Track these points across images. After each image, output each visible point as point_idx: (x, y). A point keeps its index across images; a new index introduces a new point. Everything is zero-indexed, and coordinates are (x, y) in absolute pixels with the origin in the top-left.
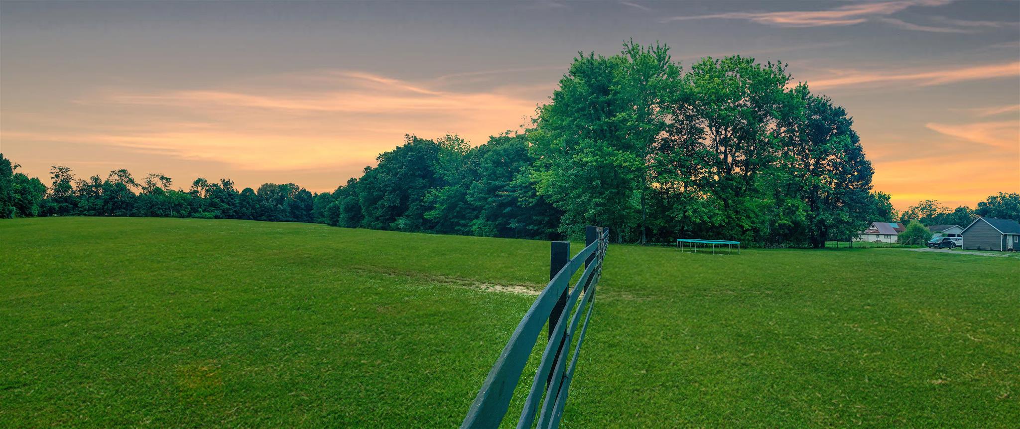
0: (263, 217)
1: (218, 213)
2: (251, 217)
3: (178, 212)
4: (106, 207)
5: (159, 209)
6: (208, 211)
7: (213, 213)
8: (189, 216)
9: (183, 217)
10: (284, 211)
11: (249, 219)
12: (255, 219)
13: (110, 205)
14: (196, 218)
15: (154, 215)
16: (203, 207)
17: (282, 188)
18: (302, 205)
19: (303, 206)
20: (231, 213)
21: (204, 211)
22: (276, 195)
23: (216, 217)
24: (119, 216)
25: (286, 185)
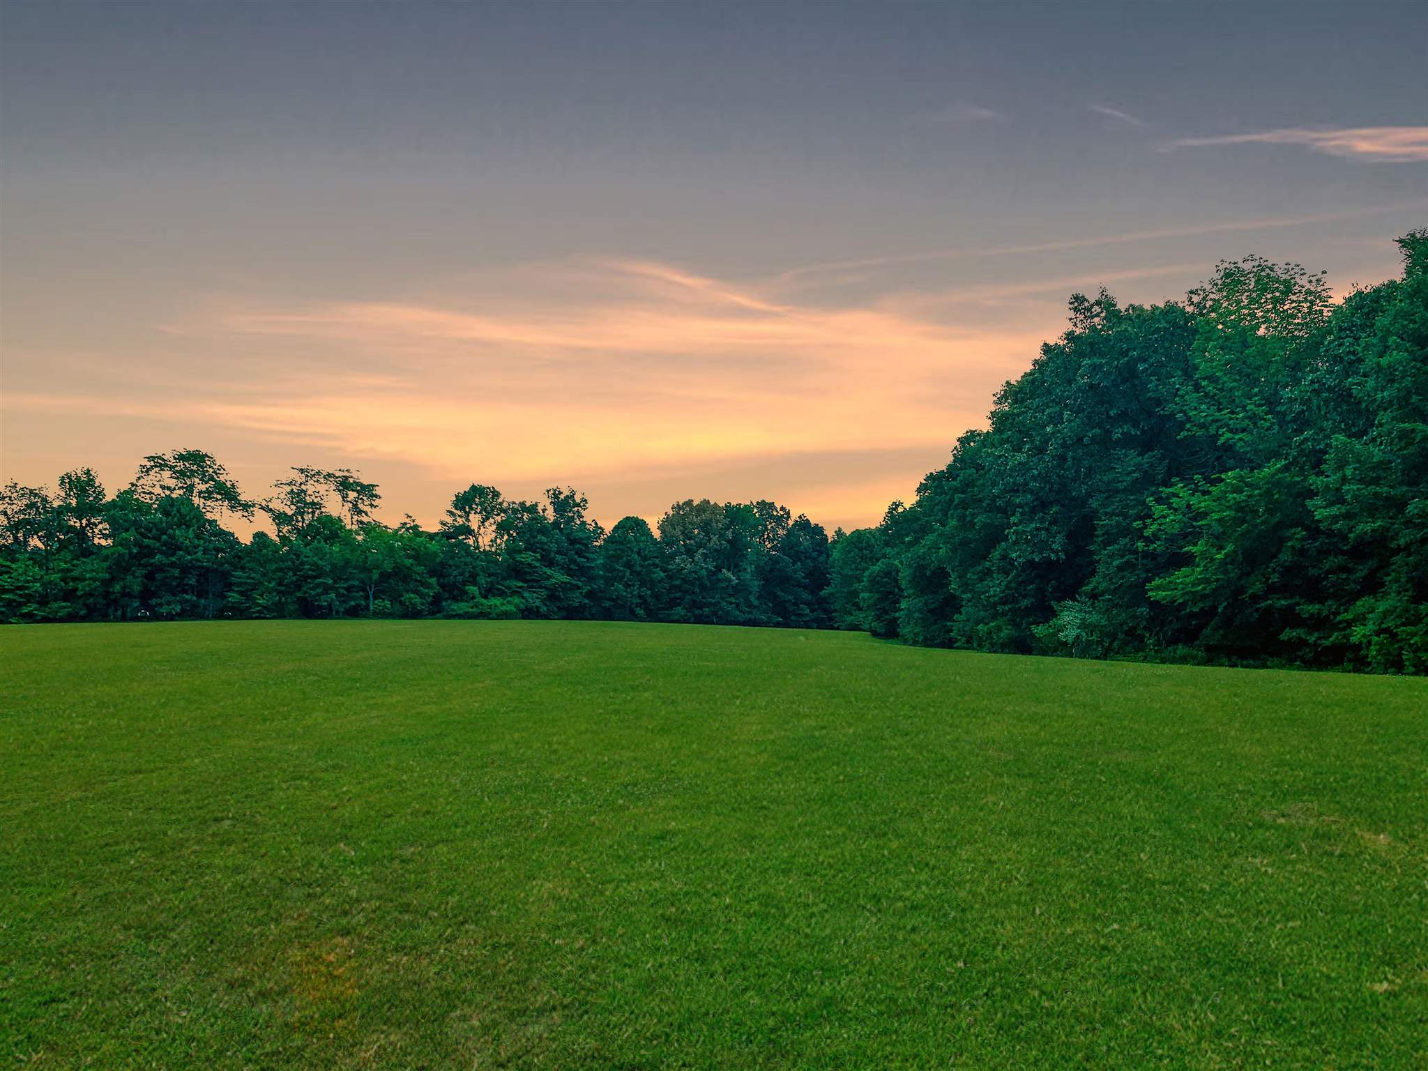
0: (680, 611)
1: (533, 599)
2: (640, 612)
3: (396, 598)
4: (117, 588)
5: (327, 589)
6: (502, 594)
7: (517, 600)
8: (435, 610)
9: (412, 614)
10: (740, 589)
11: (633, 617)
12: (653, 616)
13: (135, 582)
14: (460, 616)
15: (309, 610)
16: (482, 580)
17: (736, 514)
18: (798, 571)
19: (800, 575)
20: (576, 598)
21: (488, 592)
22: (715, 538)
23: (529, 613)
24: (170, 617)
25: (748, 509)
